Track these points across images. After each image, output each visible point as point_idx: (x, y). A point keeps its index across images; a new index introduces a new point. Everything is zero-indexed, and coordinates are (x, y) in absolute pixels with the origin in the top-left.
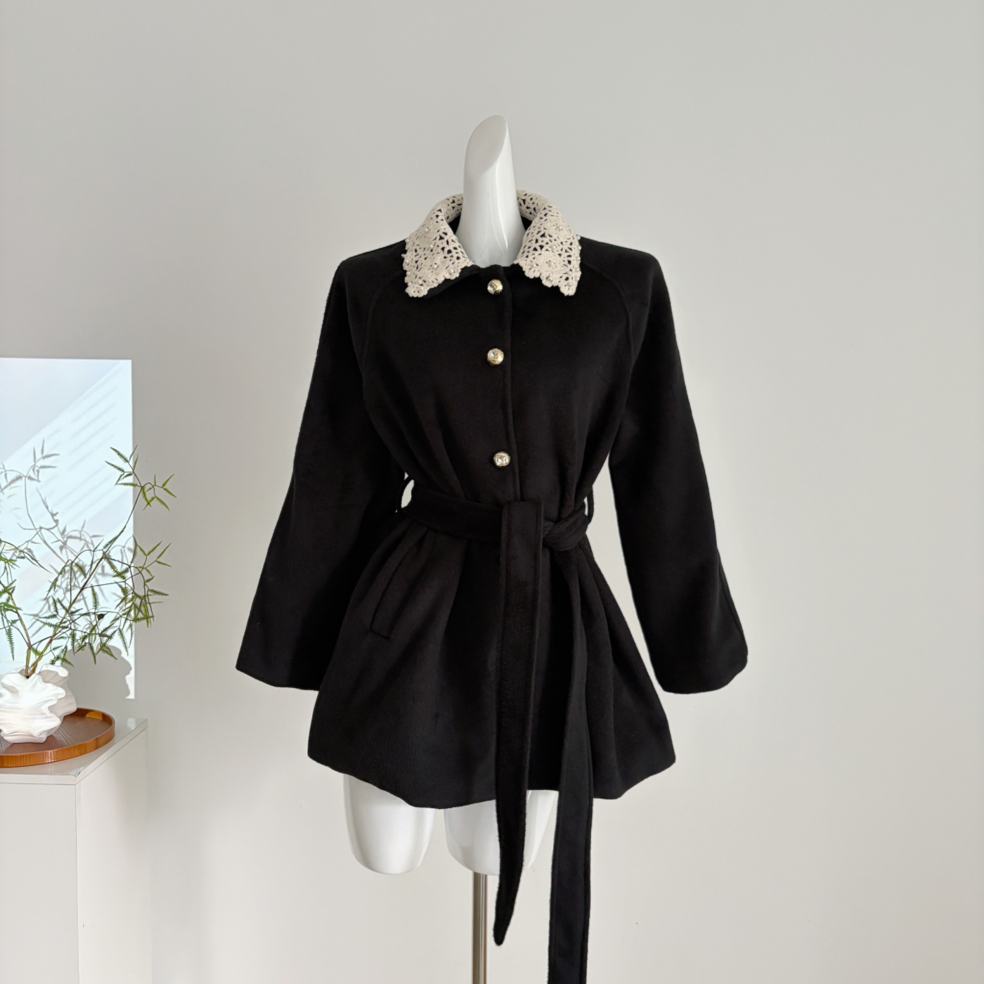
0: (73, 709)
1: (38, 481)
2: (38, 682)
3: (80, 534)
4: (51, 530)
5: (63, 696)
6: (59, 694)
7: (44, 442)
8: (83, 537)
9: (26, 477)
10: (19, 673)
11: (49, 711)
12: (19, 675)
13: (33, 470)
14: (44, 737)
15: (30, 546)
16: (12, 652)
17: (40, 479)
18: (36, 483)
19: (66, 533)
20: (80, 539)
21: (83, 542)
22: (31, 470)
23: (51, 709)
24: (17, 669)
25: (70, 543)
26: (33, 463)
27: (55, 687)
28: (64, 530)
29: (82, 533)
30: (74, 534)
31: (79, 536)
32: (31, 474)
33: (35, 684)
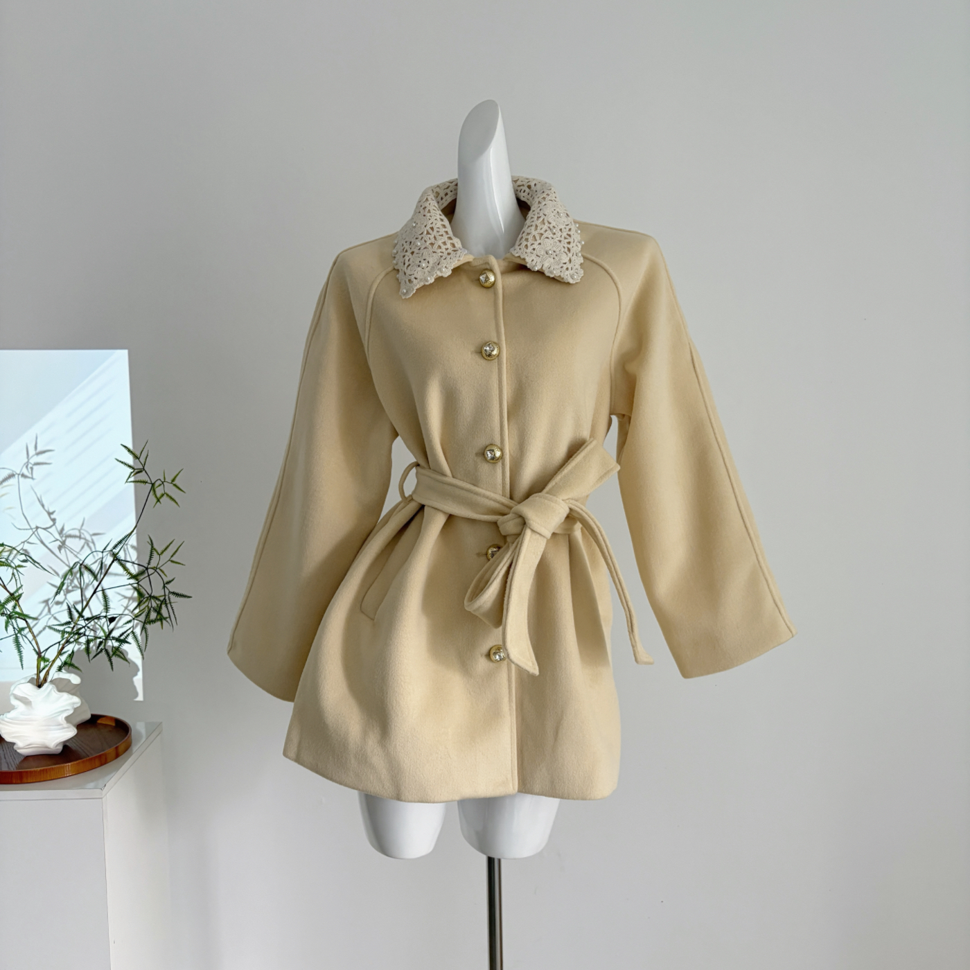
0: (87, 716)
1: (32, 478)
2: (53, 692)
3: (79, 531)
4: (49, 530)
5: (79, 705)
6: (74, 703)
7: (37, 438)
8: (82, 536)
9: (19, 475)
10: (29, 682)
11: (65, 722)
12: (30, 685)
13: (27, 467)
14: (60, 748)
15: (27, 546)
16: (21, 661)
17: (34, 477)
18: (30, 480)
19: (64, 532)
20: (80, 537)
21: (83, 541)
22: (25, 467)
23: (68, 719)
24: (26, 678)
25: (69, 542)
26: (26, 460)
27: (71, 696)
28: (63, 529)
29: (82, 531)
30: (72, 533)
31: (78, 534)
32: (25, 471)
33: (49, 693)
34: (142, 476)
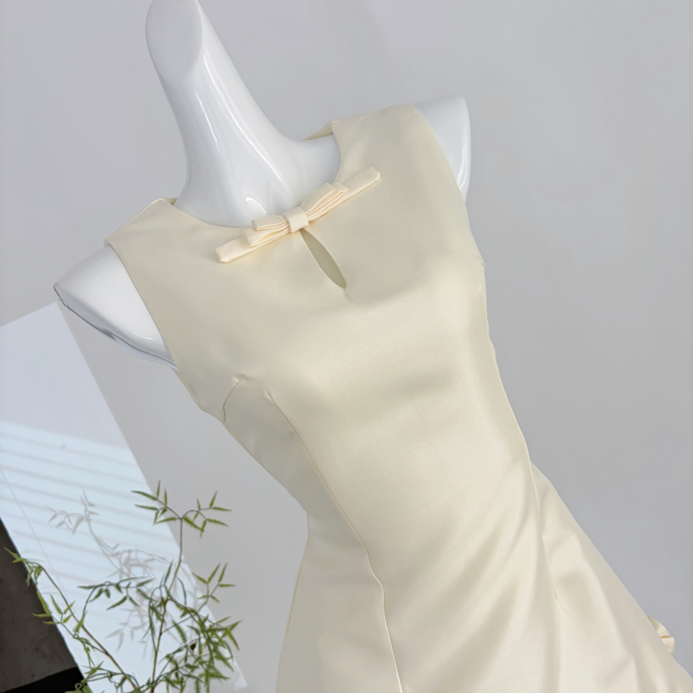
34: (168, 514)
